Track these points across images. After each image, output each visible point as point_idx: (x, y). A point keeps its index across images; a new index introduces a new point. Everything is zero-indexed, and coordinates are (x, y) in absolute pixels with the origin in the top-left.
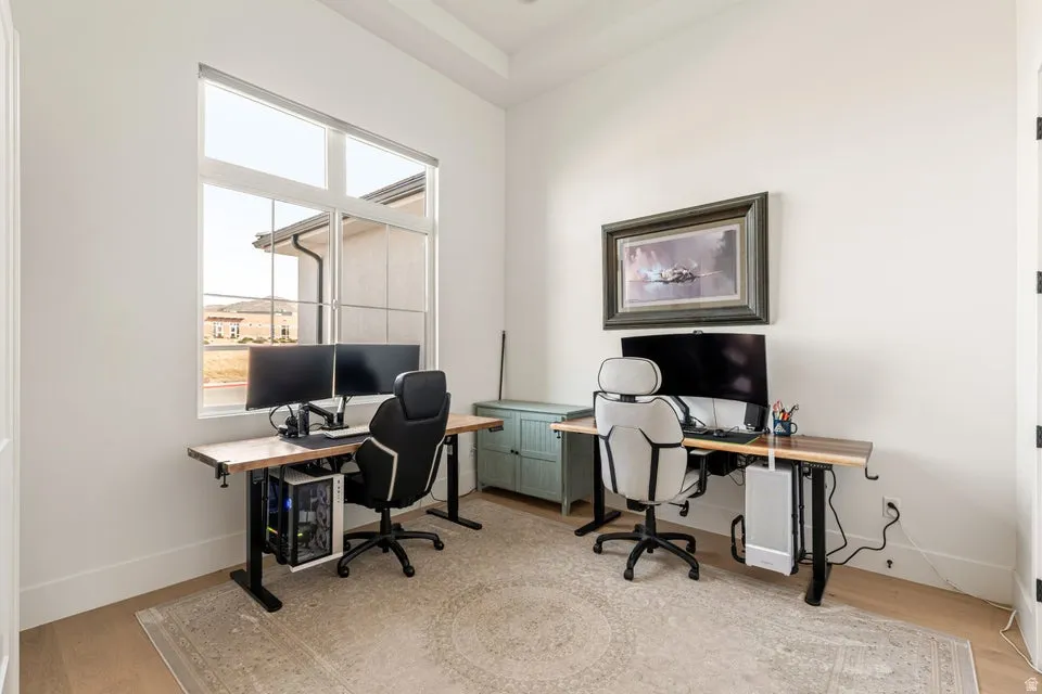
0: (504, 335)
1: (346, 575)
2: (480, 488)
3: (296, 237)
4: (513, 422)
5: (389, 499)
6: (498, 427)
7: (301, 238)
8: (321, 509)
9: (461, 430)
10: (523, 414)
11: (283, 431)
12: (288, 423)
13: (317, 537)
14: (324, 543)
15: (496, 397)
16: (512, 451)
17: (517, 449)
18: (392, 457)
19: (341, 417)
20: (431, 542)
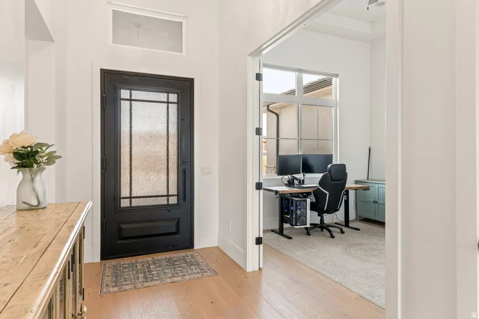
0: (370, 149)
1: (310, 235)
2: (358, 219)
3: (268, 106)
4: (374, 188)
5: (325, 210)
6: (367, 189)
7: (270, 106)
8: (302, 210)
9: (350, 188)
10: (379, 185)
11: (286, 184)
12: (288, 181)
13: (302, 220)
14: (304, 221)
15: (366, 178)
16: (374, 202)
17: (377, 200)
18: (327, 194)
19: (303, 181)
20: (339, 230)
